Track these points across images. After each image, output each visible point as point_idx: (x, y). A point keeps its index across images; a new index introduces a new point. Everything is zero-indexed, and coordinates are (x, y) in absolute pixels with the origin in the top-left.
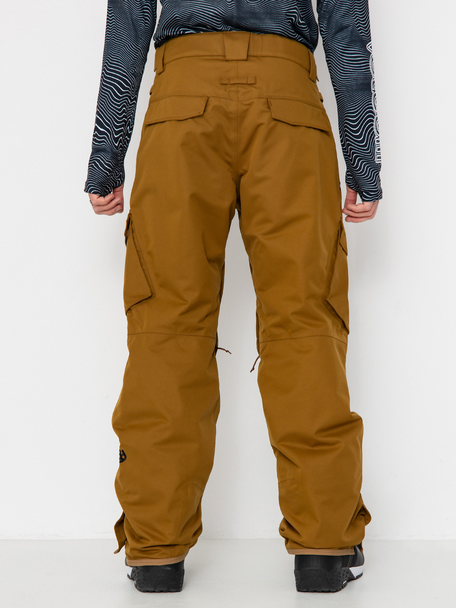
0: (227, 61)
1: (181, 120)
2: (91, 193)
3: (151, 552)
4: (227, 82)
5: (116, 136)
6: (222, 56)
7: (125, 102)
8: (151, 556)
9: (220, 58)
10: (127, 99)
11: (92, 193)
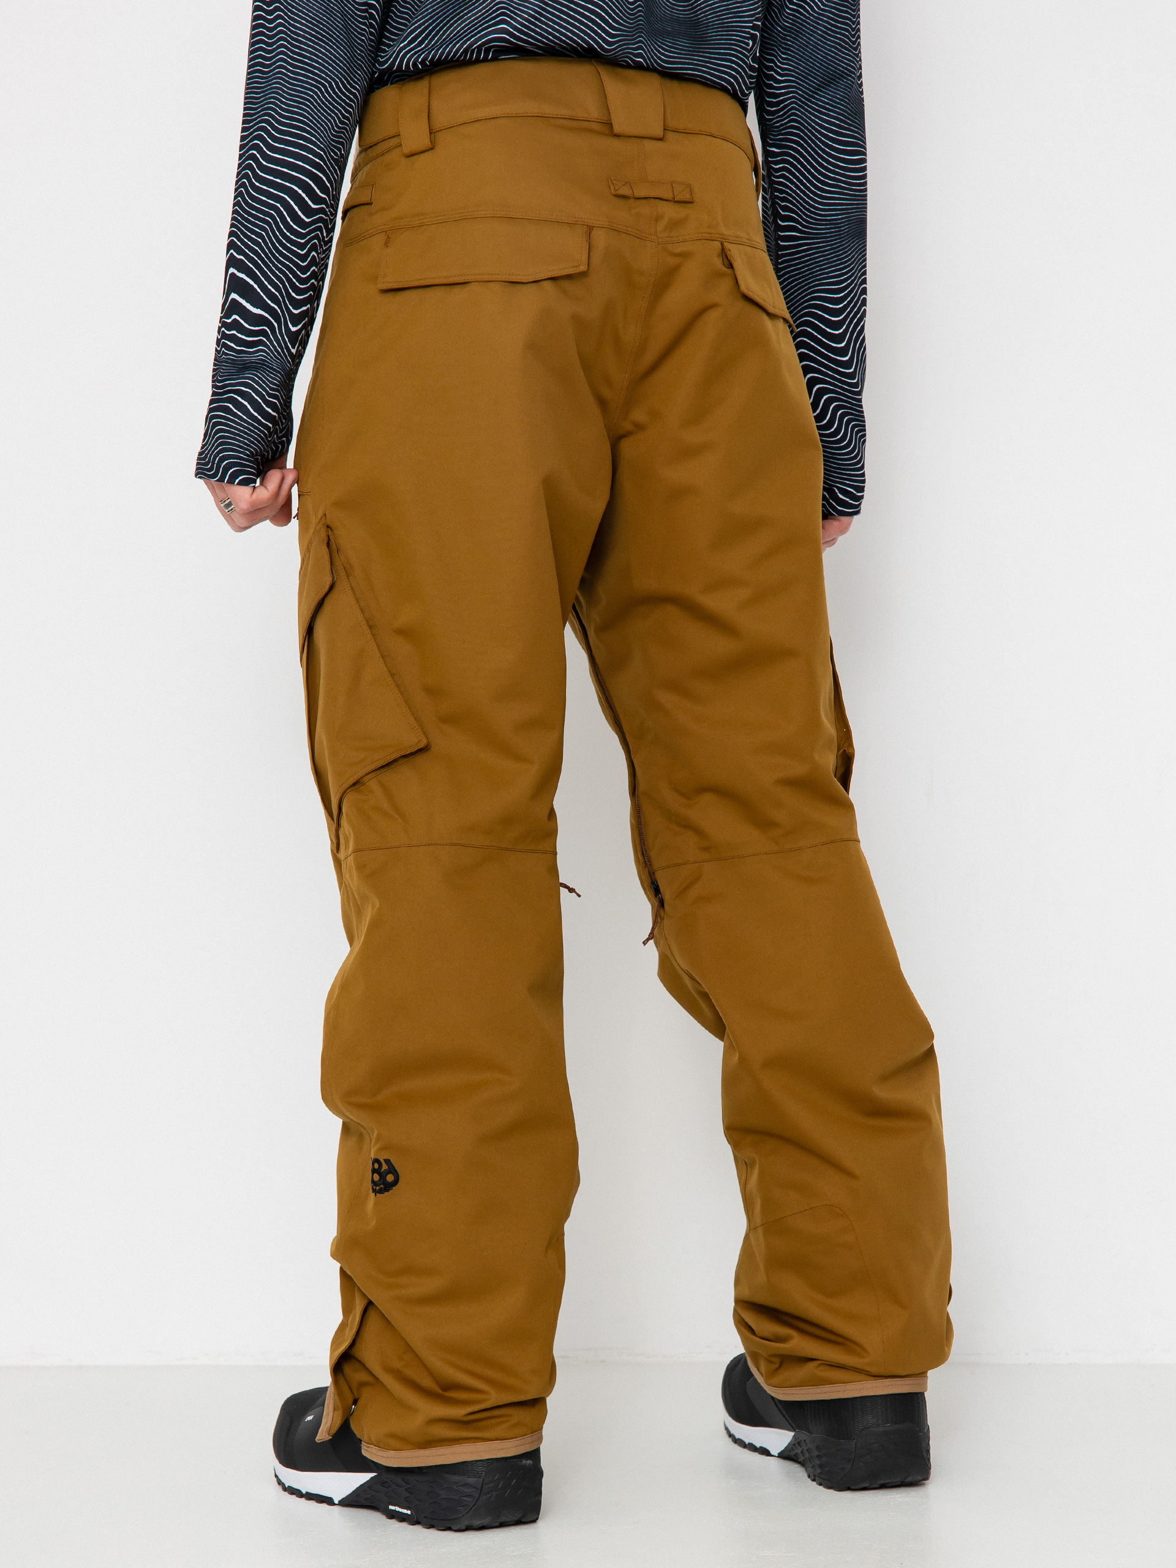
0: (617, 136)
1: (525, 281)
2: (236, 483)
3: (485, 1423)
4: (626, 191)
5: (294, 329)
6: (602, 124)
7: (316, 237)
8: (487, 1435)
9: (596, 126)
10: (319, 229)
11: (238, 484)
